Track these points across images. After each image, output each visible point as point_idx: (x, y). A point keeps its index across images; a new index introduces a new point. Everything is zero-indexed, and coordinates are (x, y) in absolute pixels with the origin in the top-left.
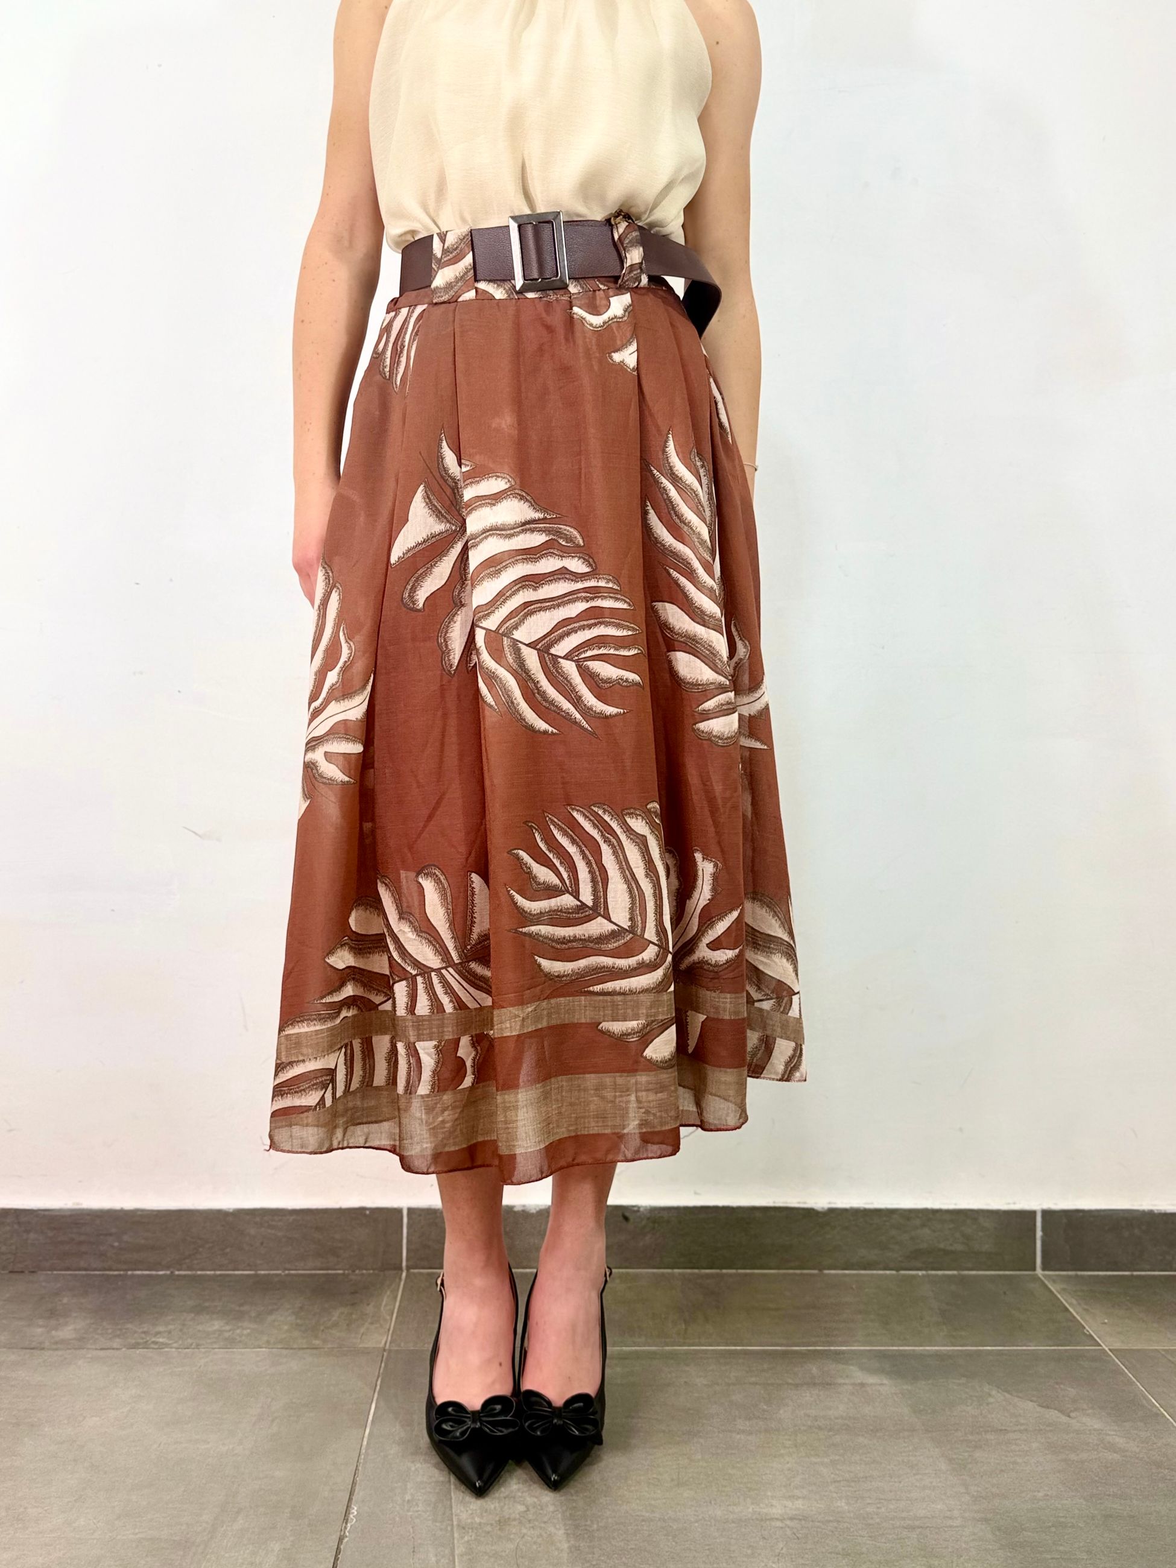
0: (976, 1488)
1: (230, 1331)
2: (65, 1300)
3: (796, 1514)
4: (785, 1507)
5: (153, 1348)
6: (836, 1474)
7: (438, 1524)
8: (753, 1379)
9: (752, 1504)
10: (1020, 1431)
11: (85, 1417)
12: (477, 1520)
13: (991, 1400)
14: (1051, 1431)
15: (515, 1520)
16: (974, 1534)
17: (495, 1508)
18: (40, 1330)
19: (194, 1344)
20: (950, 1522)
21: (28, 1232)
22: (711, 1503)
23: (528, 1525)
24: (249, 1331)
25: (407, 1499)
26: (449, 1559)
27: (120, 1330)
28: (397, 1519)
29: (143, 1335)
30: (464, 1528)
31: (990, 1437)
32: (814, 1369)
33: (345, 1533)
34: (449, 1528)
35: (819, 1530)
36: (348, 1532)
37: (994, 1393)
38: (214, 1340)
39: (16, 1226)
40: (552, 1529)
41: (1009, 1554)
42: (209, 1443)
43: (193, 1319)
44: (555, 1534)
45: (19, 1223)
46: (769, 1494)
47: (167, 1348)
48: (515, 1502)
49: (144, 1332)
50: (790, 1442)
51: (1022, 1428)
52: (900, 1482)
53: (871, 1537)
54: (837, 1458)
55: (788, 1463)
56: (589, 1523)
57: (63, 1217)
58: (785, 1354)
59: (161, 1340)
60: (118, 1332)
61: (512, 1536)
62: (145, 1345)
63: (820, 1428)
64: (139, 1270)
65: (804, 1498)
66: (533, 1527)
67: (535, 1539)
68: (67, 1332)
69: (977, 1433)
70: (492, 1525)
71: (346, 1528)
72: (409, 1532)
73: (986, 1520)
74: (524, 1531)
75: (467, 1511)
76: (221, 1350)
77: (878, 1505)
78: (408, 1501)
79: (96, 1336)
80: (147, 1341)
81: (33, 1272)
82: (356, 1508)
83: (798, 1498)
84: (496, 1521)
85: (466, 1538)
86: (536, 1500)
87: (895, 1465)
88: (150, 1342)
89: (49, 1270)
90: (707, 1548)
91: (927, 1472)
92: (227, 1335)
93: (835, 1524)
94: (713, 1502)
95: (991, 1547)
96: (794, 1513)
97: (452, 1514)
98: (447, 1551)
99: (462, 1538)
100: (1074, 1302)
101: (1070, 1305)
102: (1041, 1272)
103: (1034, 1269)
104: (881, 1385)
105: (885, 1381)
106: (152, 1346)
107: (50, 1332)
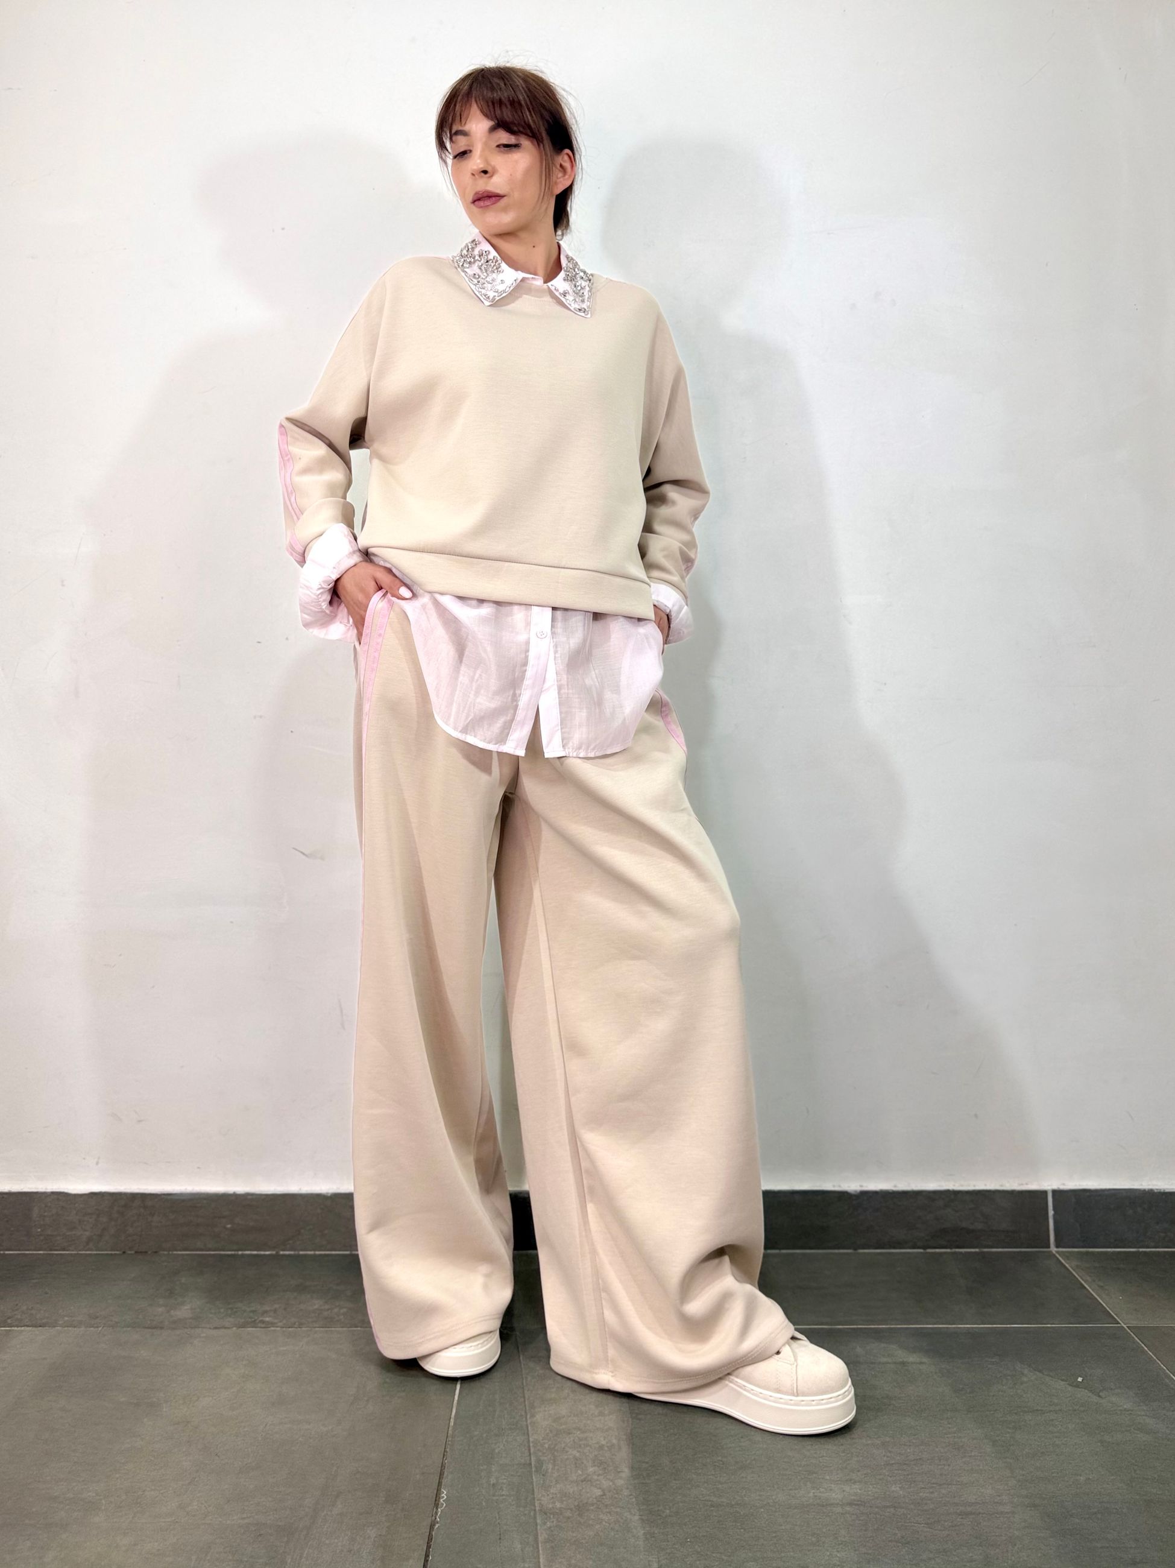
0: (1021, 1472)
1: (328, 1310)
2: (183, 1280)
3: (854, 1500)
4: (844, 1491)
5: (261, 1327)
6: (888, 1457)
7: (522, 1509)
9: (813, 1488)
10: (1056, 1412)
11: (198, 1397)
12: (558, 1505)
13: (1025, 1379)
14: (1084, 1411)
15: (593, 1505)
16: (1026, 1521)
17: (573, 1492)
18: (160, 1310)
19: (297, 1323)
20: (1002, 1508)
21: (152, 1215)
22: (773, 1487)
23: (605, 1511)
24: (345, 1310)
25: (492, 1482)
26: (533, 1547)
27: (232, 1309)
28: (484, 1504)
29: (251, 1314)
30: (546, 1514)
31: (1029, 1417)
32: (858, 1347)
33: (436, 1519)
34: (532, 1514)
35: (878, 1516)
36: (439, 1518)
37: (1026, 1371)
38: (315, 1319)
39: (142, 1210)
40: (628, 1514)
41: (1061, 1543)
42: (310, 1424)
43: (296, 1298)
44: (631, 1520)
45: (144, 1206)
46: (828, 1477)
47: (273, 1327)
48: (592, 1485)
49: (253, 1311)
51: (1057, 1408)
52: (950, 1465)
53: (927, 1524)
54: (888, 1439)
57: (183, 1200)
59: (267, 1319)
60: (230, 1312)
61: (591, 1522)
62: (254, 1324)
64: (248, 1250)
65: (861, 1482)
66: (610, 1513)
67: (611, 1526)
68: (184, 1312)
69: (1016, 1413)
70: (571, 1510)
71: (436, 1513)
72: (496, 1517)
73: (1035, 1506)
74: (601, 1516)
75: (548, 1495)
76: (322, 1329)
77: (931, 1490)
78: (493, 1485)
79: (211, 1316)
80: (255, 1320)
81: (156, 1252)
82: (445, 1493)
83: (855, 1482)
84: (575, 1506)
85: (548, 1525)
86: (611, 1483)
87: (943, 1447)
88: (258, 1321)
89: (170, 1251)
90: (775, 1535)
91: (973, 1454)
92: (326, 1314)
93: (892, 1510)
94: (776, 1486)
95: (1042, 1535)
96: (853, 1497)
97: (534, 1499)
98: (531, 1539)
99: (545, 1523)
100: (1089, 1278)
101: (1085, 1282)
102: (1056, 1249)
103: (1049, 1247)
104: (921, 1363)
105: (924, 1360)
106: (260, 1325)
107: (168, 1312)
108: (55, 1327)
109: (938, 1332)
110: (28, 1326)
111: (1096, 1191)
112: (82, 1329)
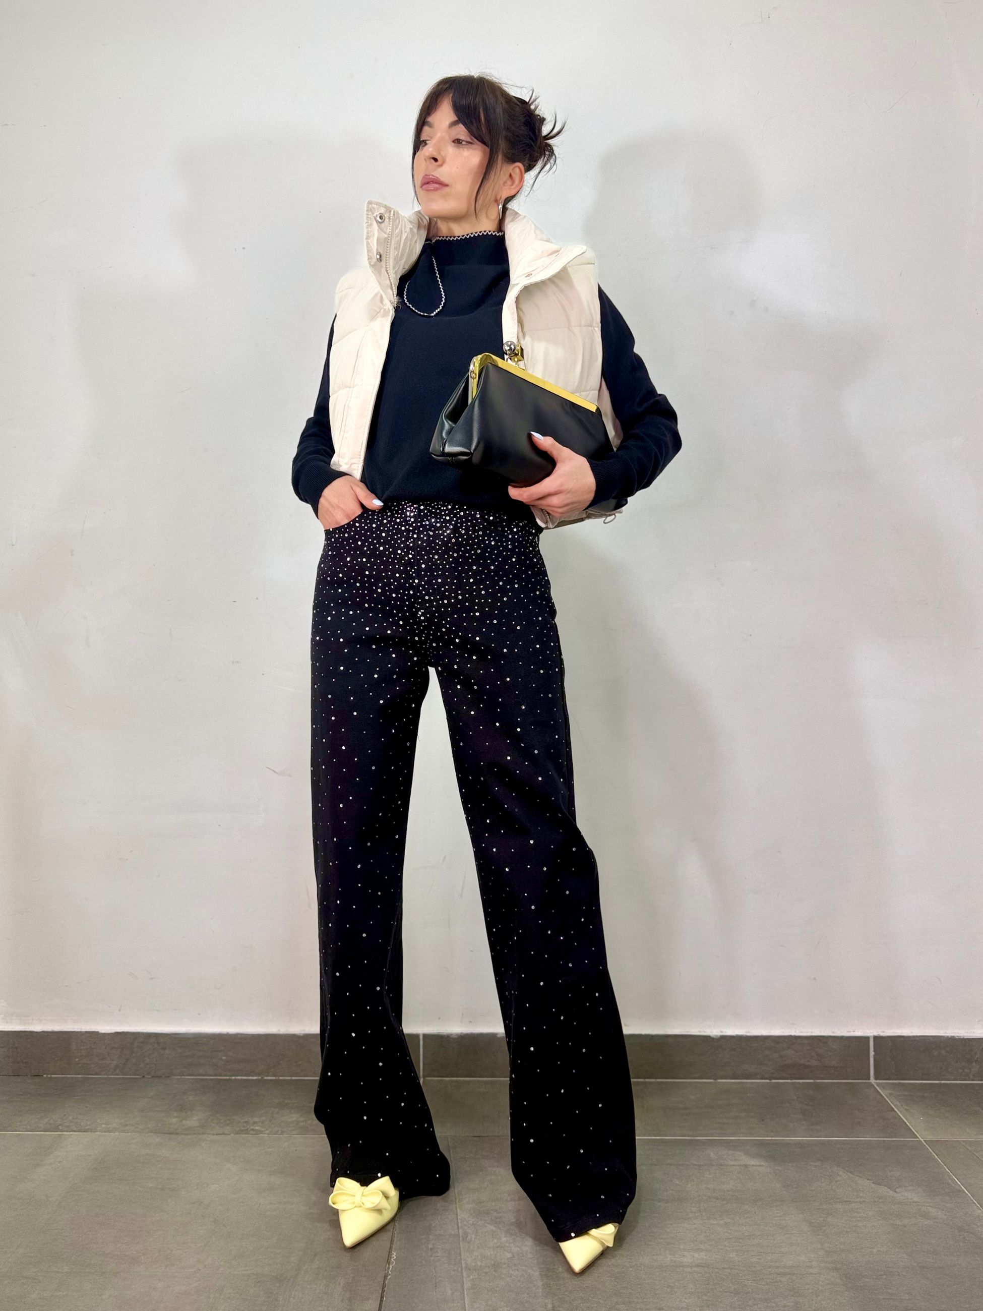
0: (829, 1245)
1: (304, 1121)
2: (191, 1098)
4: (693, 1257)
6: (729, 1233)
7: (452, 1266)
8: (669, 1161)
9: (670, 1254)
10: (860, 1202)
11: (208, 1185)
12: (479, 1263)
13: (839, 1178)
14: (883, 1202)
15: (505, 1264)
16: (828, 1280)
17: (491, 1255)
18: (174, 1120)
19: (280, 1132)
20: (811, 1271)
21: (164, 1049)
23: (513, 1268)
25: (430, 1247)
26: (460, 1292)
27: (229, 1120)
28: (424, 1262)
29: (245, 1125)
30: (470, 1269)
31: (839, 1206)
32: (712, 1154)
33: (388, 1272)
34: (460, 1269)
35: (717, 1274)
36: (390, 1271)
37: (841, 1173)
38: (293, 1128)
39: (156, 1045)
40: (530, 1271)
41: (853, 1295)
42: (292, 1204)
43: (278, 1113)
44: (533, 1275)
45: (158, 1043)
46: (682, 1247)
47: (261, 1134)
48: (505, 1250)
49: (246, 1122)
50: (695, 1209)
51: (862, 1200)
52: (774, 1240)
54: (729, 1221)
55: (695, 1224)
56: (556, 1267)
57: (188, 1039)
58: (690, 1142)
59: (257, 1128)
60: (228, 1122)
61: (503, 1276)
62: (246, 1132)
63: (717, 1198)
64: (239, 1076)
65: (706, 1251)
66: (517, 1270)
67: (518, 1279)
68: (193, 1122)
69: (829, 1203)
70: (489, 1267)
71: (389, 1268)
72: (432, 1272)
73: (836, 1269)
74: (511, 1272)
75: (471, 1257)
76: (299, 1136)
77: (760, 1257)
78: (431, 1249)
79: (213, 1125)
80: (248, 1129)
81: (168, 1077)
82: (395, 1254)
83: (702, 1250)
84: (491, 1265)
85: (471, 1277)
86: (519, 1249)
87: (771, 1227)
89: (179, 1076)
90: (639, 1286)
91: (793, 1232)
92: (302, 1124)
93: (729, 1271)
95: (840, 1289)
96: (700, 1261)
97: (461, 1259)
98: (459, 1287)
99: (469, 1277)
100: (899, 1104)
101: (895, 1106)
102: (874, 1081)
103: (869, 1079)
104: (760, 1166)
105: (762, 1163)
106: (252, 1132)
107: (181, 1121)
108: (96, 1132)
109: (776, 1143)
110: (75, 1131)
111: (909, 1037)
112: (117, 1134)
